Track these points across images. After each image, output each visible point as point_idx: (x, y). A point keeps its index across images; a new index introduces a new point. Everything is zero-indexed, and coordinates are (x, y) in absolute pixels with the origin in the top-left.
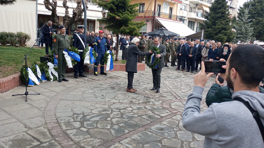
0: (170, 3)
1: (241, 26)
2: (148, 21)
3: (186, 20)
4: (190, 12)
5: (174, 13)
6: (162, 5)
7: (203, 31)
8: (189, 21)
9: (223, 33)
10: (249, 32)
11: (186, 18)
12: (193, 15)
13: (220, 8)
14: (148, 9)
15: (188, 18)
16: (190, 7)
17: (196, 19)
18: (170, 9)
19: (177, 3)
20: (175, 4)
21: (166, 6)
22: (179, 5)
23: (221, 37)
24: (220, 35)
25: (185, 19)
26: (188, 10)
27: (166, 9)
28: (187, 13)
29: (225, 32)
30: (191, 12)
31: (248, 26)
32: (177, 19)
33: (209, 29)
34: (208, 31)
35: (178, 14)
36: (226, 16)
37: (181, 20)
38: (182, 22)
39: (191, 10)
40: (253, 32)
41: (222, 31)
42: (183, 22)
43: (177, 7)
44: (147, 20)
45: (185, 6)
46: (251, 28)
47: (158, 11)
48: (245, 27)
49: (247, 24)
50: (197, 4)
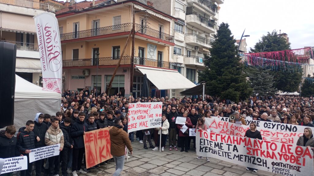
0: (157, 46)
1: (257, 74)
2: (125, 71)
3: (184, 67)
4: (187, 57)
5: (165, 59)
6: (145, 48)
7: (204, 83)
8: (188, 69)
9: (233, 87)
10: (268, 82)
11: (183, 66)
12: (192, 61)
13: (225, 50)
14: (123, 54)
15: (186, 65)
16: (188, 51)
17: (196, 66)
18: (158, 54)
19: (167, 45)
20: (165, 46)
21: (152, 50)
22: (170, 47)
23: (231, 93)
24: (230, 90)
25: (181, 66)
26: (185, 54)
27: (152, 54)
28: (184, 58)
29: (236, 85)
30: (190, 57)
31: (266, 73)
32: (169, 68)
33: (212, 82)
34: (211, 85)
35: (171, 60)
36: (234, 61)
37: (176, 69)
38: (177, 71)
39: (189, 55)
40: (273, 81)
41: (231, 84)
42: (180, 71)
43: (169, 51)
44: (125, 69)
45: (180, 49)
46: (270, 76)
47: (141, 56)
48: (262, 75)
49: (264, 71)
50: (196, 46)
